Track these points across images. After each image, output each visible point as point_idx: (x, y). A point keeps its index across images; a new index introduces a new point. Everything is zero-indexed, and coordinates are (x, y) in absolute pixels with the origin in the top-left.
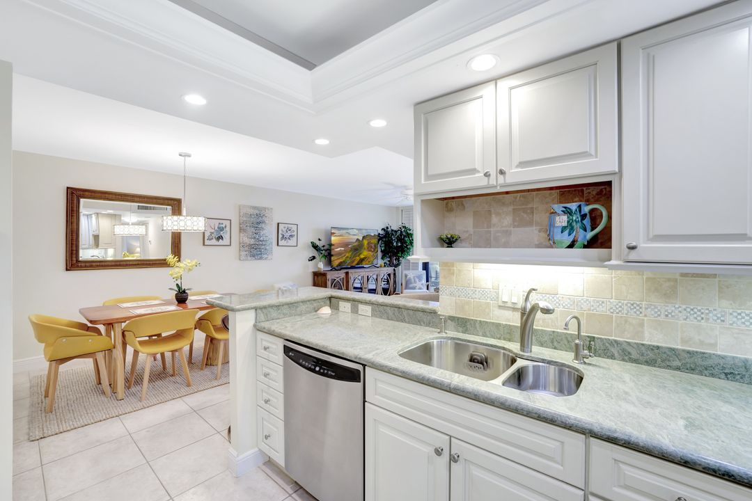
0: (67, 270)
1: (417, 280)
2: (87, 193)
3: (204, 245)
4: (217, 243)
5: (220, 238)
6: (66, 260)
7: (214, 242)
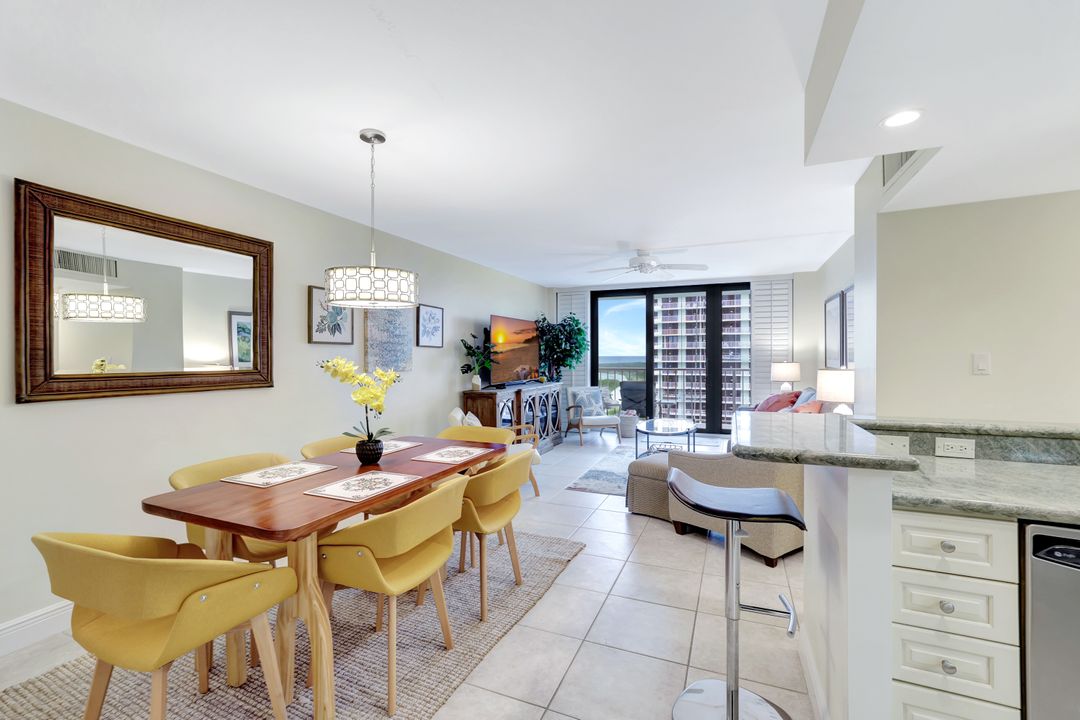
0: (19, 400)
1: (593, 401)
2: (71, 204)
3: (310, 340)
4: (331, 339)
5: (336, 328)
6: (18, 375)
7: (326, 336)
